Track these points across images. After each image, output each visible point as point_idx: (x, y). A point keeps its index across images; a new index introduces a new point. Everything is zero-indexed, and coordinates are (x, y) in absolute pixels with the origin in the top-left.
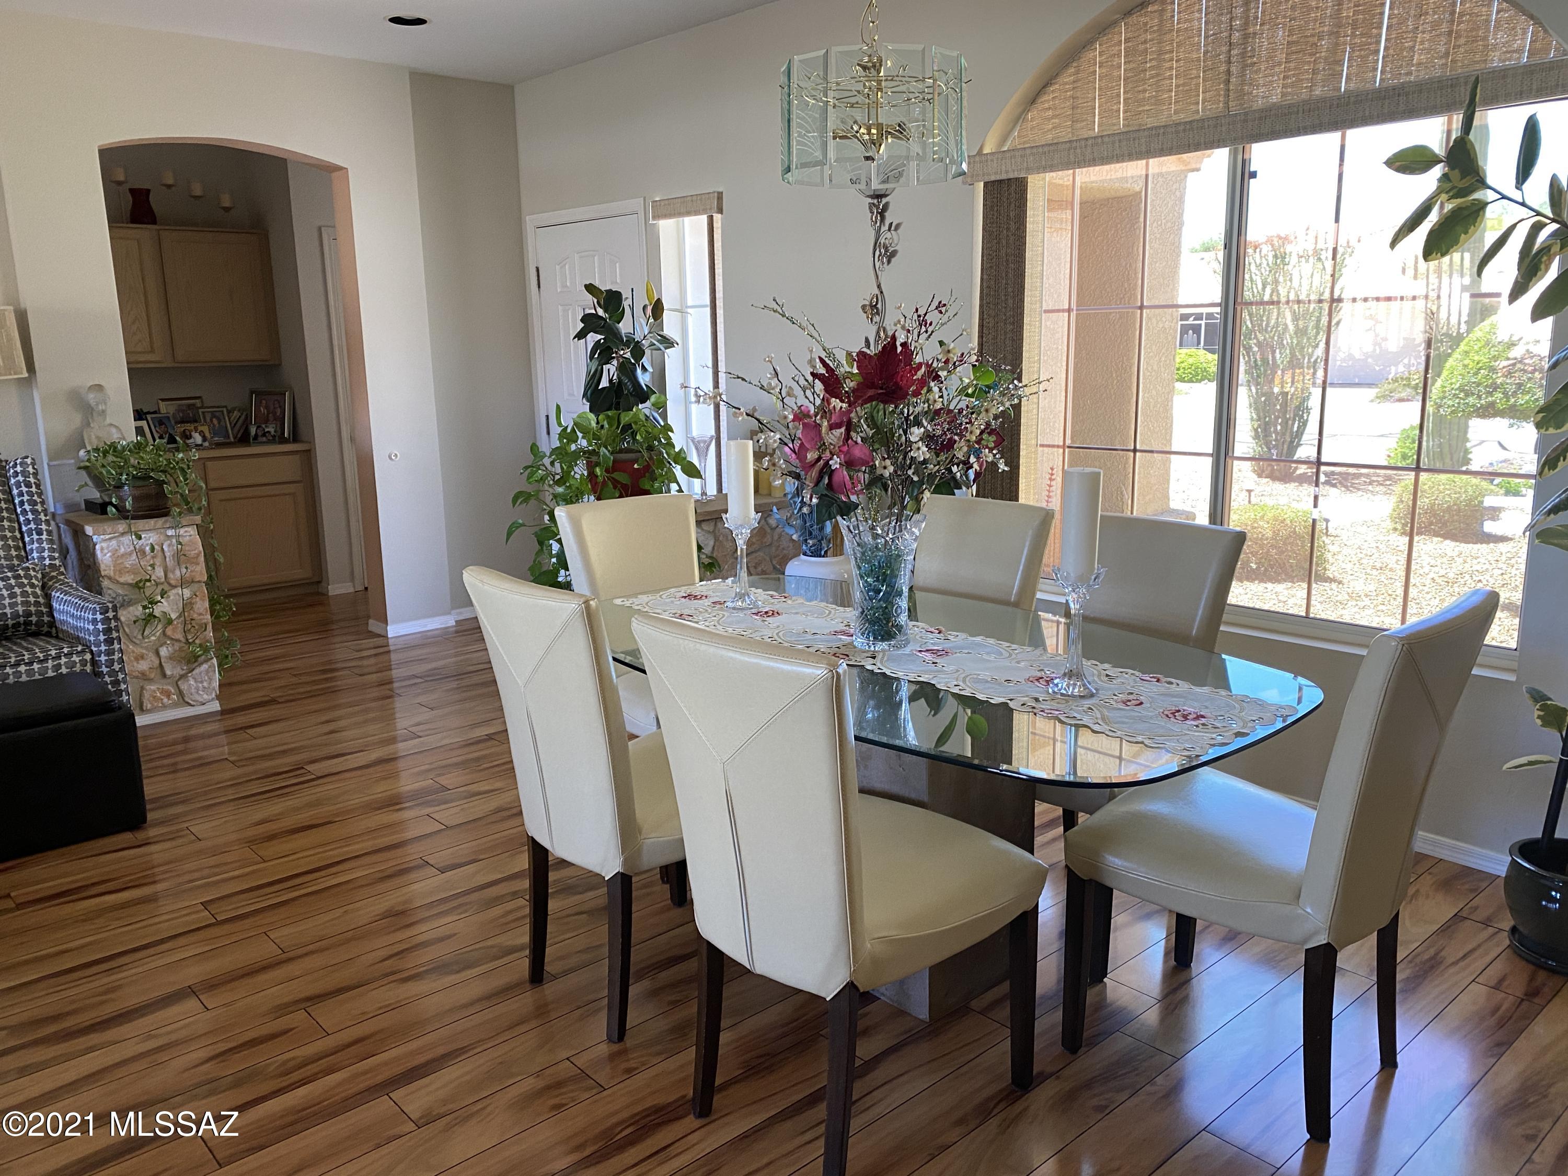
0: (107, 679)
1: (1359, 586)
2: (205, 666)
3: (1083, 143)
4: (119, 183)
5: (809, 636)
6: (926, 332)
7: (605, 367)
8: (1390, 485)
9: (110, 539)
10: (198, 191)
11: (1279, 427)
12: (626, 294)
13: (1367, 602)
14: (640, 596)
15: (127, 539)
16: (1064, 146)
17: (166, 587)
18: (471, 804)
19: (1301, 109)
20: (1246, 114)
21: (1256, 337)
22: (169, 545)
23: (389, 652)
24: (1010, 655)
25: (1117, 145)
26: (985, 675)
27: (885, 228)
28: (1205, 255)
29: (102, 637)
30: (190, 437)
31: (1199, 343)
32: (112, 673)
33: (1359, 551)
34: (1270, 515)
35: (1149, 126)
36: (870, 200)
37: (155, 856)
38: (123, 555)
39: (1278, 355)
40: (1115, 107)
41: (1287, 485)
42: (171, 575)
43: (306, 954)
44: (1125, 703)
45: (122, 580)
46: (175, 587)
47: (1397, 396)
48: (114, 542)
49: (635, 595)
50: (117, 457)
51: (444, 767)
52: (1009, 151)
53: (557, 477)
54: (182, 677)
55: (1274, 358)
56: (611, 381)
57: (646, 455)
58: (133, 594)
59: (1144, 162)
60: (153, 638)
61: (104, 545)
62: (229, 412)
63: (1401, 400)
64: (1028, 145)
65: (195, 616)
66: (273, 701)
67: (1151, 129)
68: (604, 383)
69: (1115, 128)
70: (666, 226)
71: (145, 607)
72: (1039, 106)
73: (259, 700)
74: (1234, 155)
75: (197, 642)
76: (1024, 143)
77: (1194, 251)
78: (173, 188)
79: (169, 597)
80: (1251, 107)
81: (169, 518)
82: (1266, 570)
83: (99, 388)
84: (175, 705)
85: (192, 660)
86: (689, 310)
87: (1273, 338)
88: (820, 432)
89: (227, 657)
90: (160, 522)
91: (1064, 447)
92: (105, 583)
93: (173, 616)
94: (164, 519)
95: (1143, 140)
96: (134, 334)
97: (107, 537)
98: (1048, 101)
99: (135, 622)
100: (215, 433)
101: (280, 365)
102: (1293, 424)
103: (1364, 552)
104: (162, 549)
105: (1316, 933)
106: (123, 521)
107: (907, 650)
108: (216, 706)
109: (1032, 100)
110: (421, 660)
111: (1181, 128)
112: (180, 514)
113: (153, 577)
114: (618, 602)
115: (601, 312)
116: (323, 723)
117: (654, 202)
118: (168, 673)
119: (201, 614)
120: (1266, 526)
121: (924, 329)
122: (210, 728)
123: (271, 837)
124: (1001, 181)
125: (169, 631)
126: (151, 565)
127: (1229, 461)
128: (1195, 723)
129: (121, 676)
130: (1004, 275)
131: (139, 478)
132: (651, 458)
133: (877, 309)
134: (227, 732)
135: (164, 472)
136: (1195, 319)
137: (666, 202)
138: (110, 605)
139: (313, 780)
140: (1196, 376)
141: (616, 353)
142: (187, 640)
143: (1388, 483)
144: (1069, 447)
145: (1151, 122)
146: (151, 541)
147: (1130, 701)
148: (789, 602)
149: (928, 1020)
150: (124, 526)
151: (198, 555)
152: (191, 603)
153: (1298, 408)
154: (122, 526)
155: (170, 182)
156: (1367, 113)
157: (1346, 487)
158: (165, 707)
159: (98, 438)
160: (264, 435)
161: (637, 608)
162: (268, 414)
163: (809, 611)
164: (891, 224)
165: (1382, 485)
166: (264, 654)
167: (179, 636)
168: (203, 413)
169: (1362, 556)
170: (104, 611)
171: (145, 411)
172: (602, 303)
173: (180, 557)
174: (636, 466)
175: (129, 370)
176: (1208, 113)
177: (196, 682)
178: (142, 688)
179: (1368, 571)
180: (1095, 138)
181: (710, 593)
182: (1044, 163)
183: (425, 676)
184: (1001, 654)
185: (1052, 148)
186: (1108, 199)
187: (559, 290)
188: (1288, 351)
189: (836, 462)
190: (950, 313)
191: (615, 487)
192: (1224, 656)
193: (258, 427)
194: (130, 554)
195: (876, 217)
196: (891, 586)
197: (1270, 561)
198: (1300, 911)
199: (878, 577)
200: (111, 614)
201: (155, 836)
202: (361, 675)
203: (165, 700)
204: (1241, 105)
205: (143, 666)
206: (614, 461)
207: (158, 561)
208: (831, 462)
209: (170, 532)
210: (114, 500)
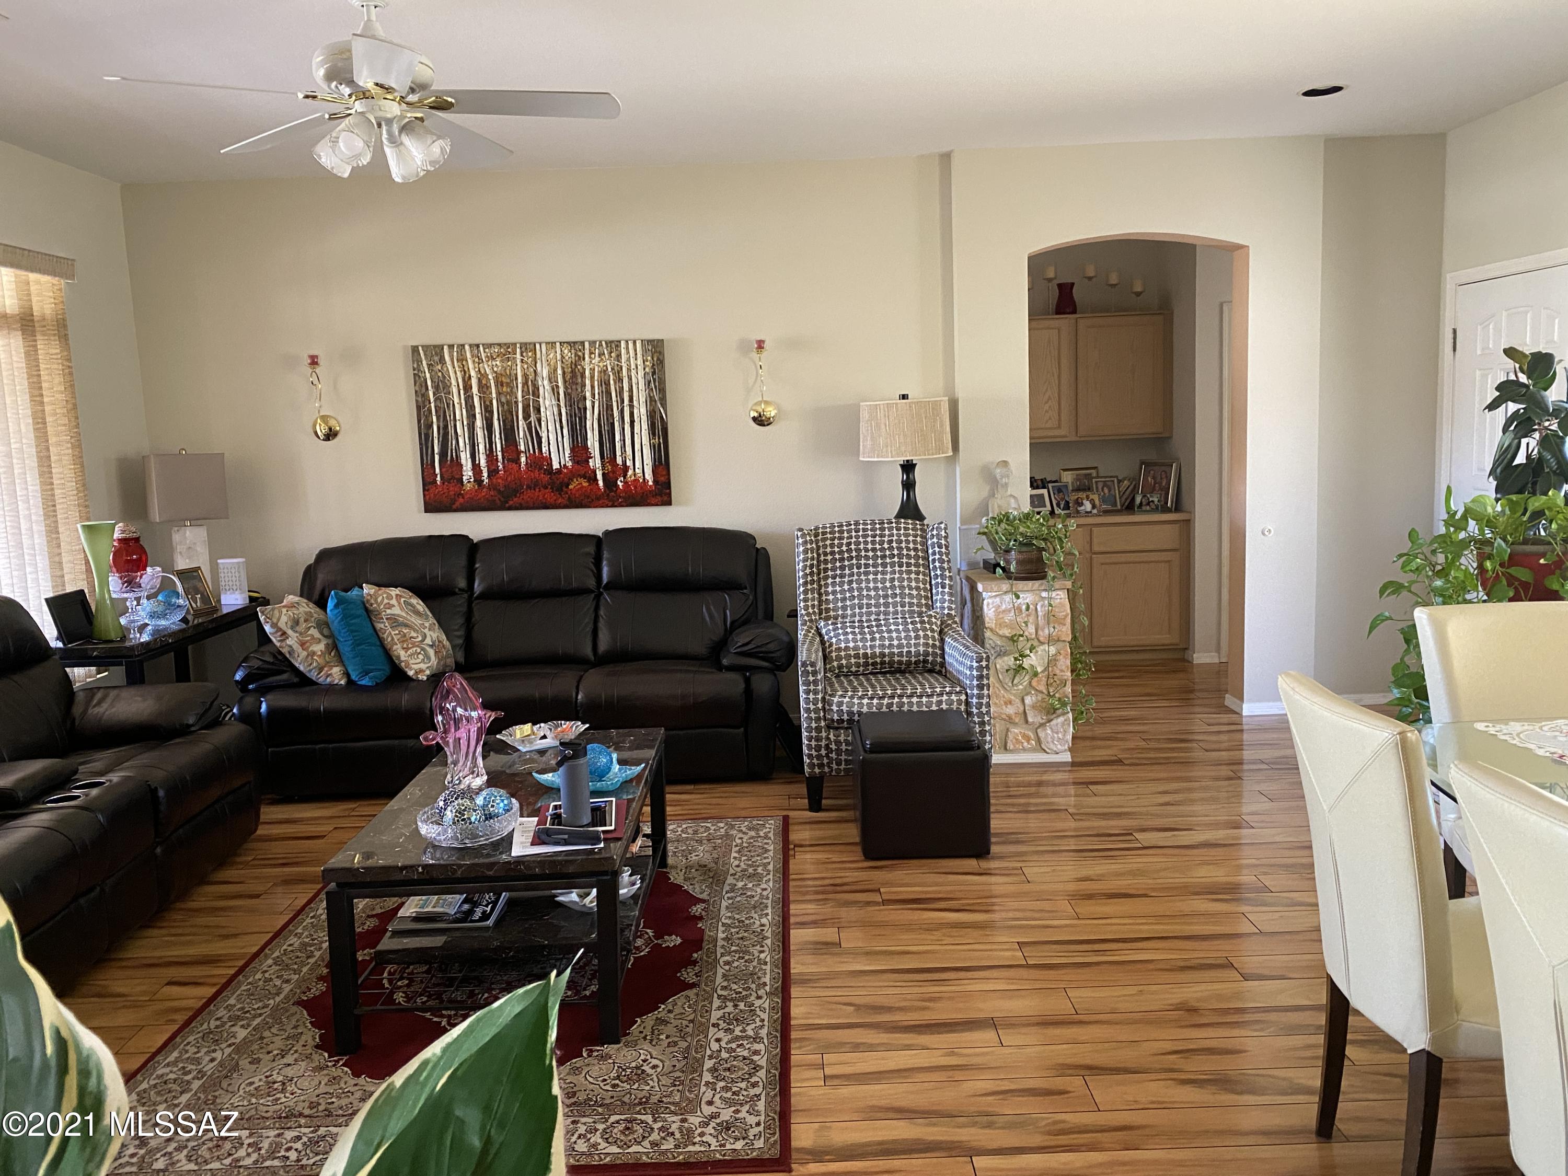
0: (976, 719)
2: (1061, 719)
4: (1050, 280)
7: (1523, 441)
9: (996, 596)
10: (1114, 279)
12: (1559, 356)
14: (1512, 723)
15: (1008, 598)
17: (1036, 643)
18: (1291, 914)
22: (1042, 606)
23: (1242, 731)
29: (975, 683)
30: (1082, 504)
32: (980, 715)
37: (993, 887)
38: (1004, 611)
42: (1040, 633)
43: (1096, 1022)
45: (1001, 633)
46: (1042, 643)
48: (998, 599)
49: (1502, 723)
50: (1008, 525)
51: (1271, 866)
54: (1042, 725)
56: (1529, 457)
58: (1009, 647)
60: (1021, 687)
61: (990, 601)
62: (1119, 481)
65: (1058, 672)
66: (1119, 762)
68: (1521, 459)
71: (1016, 659)
73: (1107, 758)
75: (1057, 695)
78: (1094, 279)
79: (1037, 652)
81: (1044, 581)
83: (1005, 463)
84: (1033, 750)
85: (1051, 712)
89: (1082, 713)
90: (1037, 584)
92: (988, 634)
93: (1039, 670)
94: (1040, 582)
96: (1047, 411)
97: (994, 594)
99: (1007, 671)
100: (1104, 500)
101: (1170, 438)
104: (1036, 609)
106: (1007, 581)
108: (1067, 757)
110: (1271, 745)
112: (1054, 578)
113: (1026, 633)
115: (1523, 378)
116: (1160, 793)
118: (1030, 720)
119: (1062, 671)
122: (1058, 777)
123: (1090, 897)
125: (1034, 683)
126: (1025, 622)
129: (986, 718)
131: (1025, 544)
134: (1074, 783)
135: (1044, 540)
138: (984, 656)
139: (1139, 849)
141: (1539, 424)
142: (1049, 692)
146: (1027, 601)
150: (1008, 586)
151: (1066, 616)
152: (1055, 660)
154: (1005, 586)
155: (1092, 274)
158: (1024, 750)
159: (999, 507)
160: (1148, 504)
161: (1503, 737)
162: (1155, 483)
166: (1126, 713)
167: (1042, 688)
168: (1096, 482)
170: (979, 660)
171: (1048, 480)
172: (1526, 368)
173: (1050, 617)
174: (1542, 561)
175: (1030, 444)
177: (1052, 731)
178: (1008, 730)
183: (1273, 763)
187: (1479, 352)
191: (1509, 585)
193: (1144, 496)
194: (1010, 611)
200: (984, 663)
201: (995, 869)
202: (1207, 751)
203: (1025, 744)
205: (1010, 710)
206: (1512, 554)
207: (1031, 619)
209: (1044, 594)
210: (1002, 563)
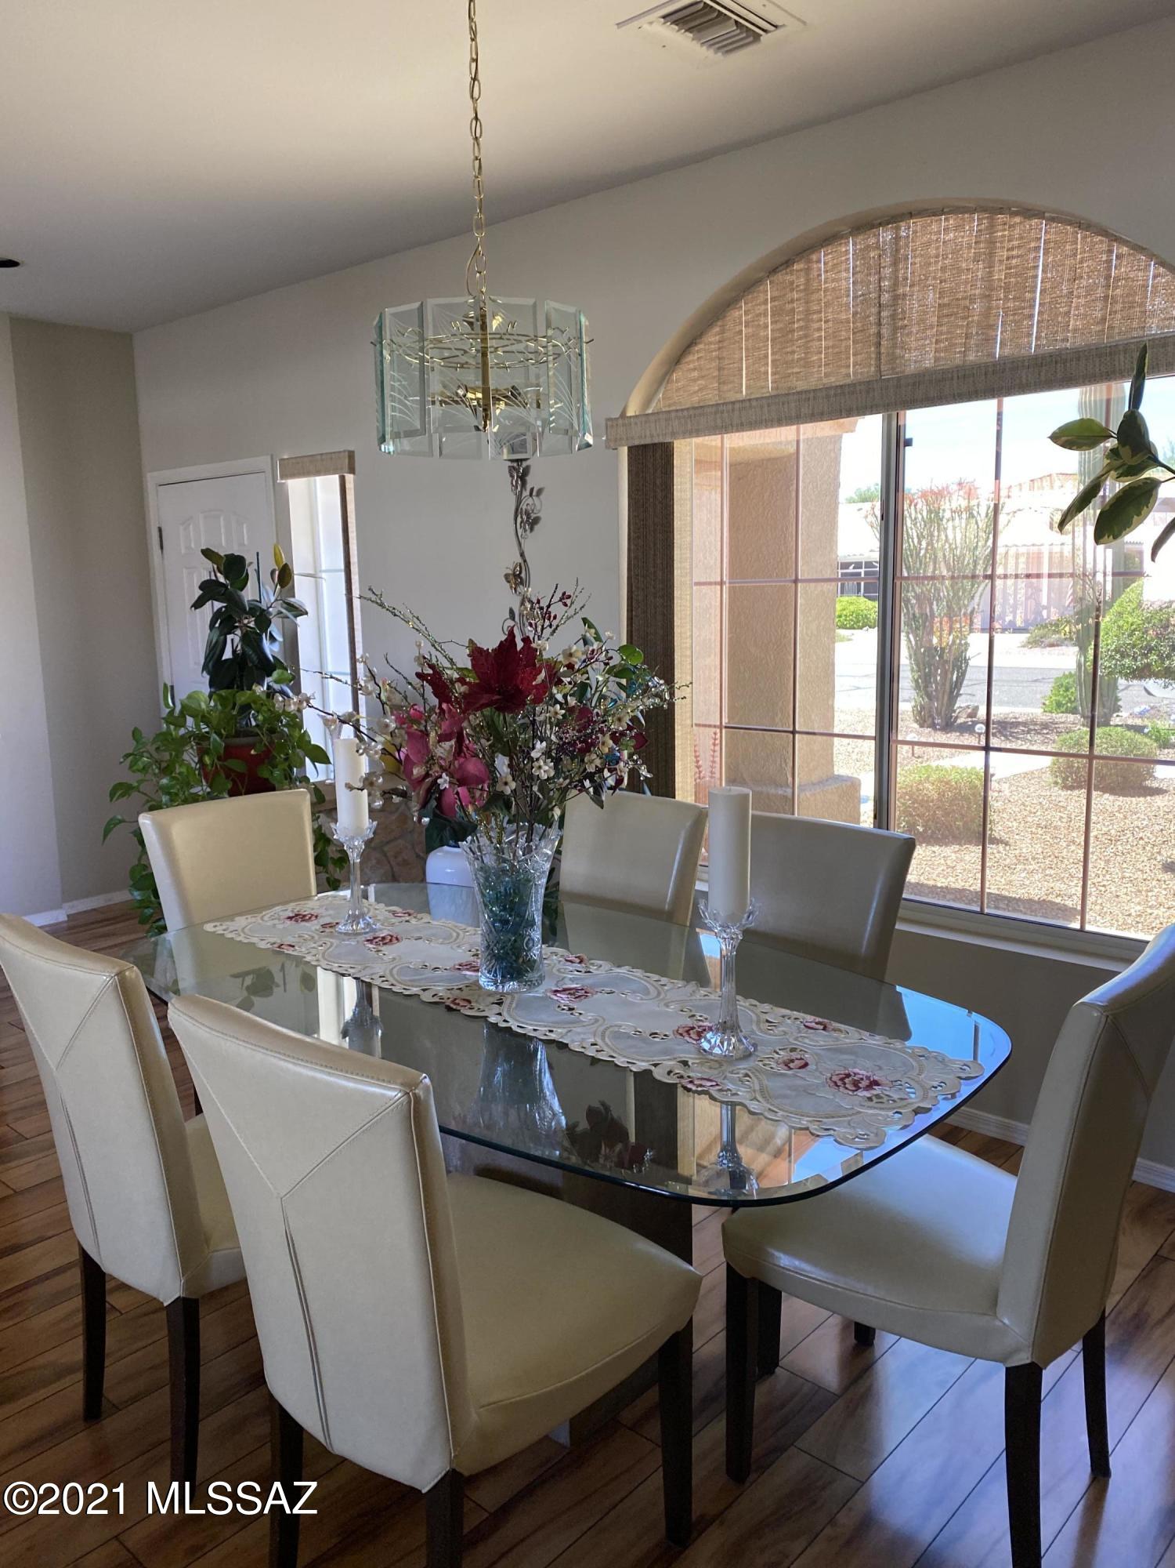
1: (1025, 847)
3: (730, 407)
5: (428, 973)
6: (551, 626)
7: (229, 637)
8: (1047, 734)
11: (939, 678)
12: (250, 558)
13: (1033, 866)
14: (237, 919)
16: (709, 410)
19: (956, 376)
20: (899, 379)
21: (913, 590)
24: (659, 994)
25: (766, 409)
26: (628, 1026)
27: (526, 493)
28: (861, 505)
31: (859, 591)
33: (1022, 807)
34: (934, 777)
35: (799, 389)
36: (510, 464)
39: (935, 607)
40: (763, 369)
41: (949, 735)
44: (787, 1064)
47: (1047, 641)
49: (231, 917)
52: (652, 414)
53: (164, 765)
55: (931, 610)
56: (234, 651)
57: (265, 739)
59: (794, 427)
63: (1052, 645)
64: (674, 408)
67: (799, 393)
68: (228, 654)
69: (764, 390)
70: (296, 487)
72: (684, 367)
74: (887, 423)
76: (669, 406)
77: (851, 501)
80: (904, 372)
82: (933, 832)
86: (324, 575)
87: (930, 591)
88: (427, 743)
91: (721, 727)
95: (793, 405)
98: (693, 361)
102: (952, 674)
103: (1028, 809)
105: (1017, 1350)
107: (539, 992)
109: (677, 359)
111: (832, 392)
114: (209, 927)
115: (222, 579)
117: (282, 460)
120: (931, 788)
121: (547, 623)
124: (645, 446)
127: (893, 746)
128: (867, 1094)
130: (652, 546)
132: (271, 742)
133: (521, 578)
136: (854, 568)
137: (294, 461)
140: (858, 622)
141: (239, 622)
143: (1045, 731)
144: (726, 727)
145: (801, 385)
147: (792, 1061)
148: (413, 921)
149: (569, 1445)
153: (956, 659)
156: (1024, 381)
157: (1005, 736)
161: (230, 936)
163: (434, 935)
164: (532, 490)
165: (1039, 733)
169: (1026, 813)
172: (222, 569)
174: (253, 752)
176: (859, 377)
179: (1034, 830)
180: (742, 401)
181: (321, 911)
182: (689, 427)
184: (648, 993)
185: (698, 412)
186: (763, 460)
187: (183, 551)
188: (945, 603)
189: (445, 781)
190: (577, 605)
191: (227, 777)
192: (899, 989)
195: (517, 482)
196: (521, 916)
197: (937, 823)
198: (998, 1323)
199: (504, 907)
204: (893, 369)
206: (226, 747)
208: (439, 781)
